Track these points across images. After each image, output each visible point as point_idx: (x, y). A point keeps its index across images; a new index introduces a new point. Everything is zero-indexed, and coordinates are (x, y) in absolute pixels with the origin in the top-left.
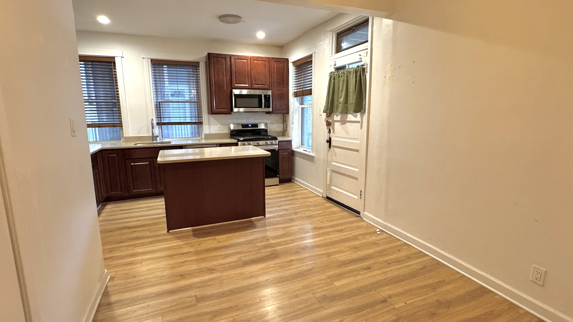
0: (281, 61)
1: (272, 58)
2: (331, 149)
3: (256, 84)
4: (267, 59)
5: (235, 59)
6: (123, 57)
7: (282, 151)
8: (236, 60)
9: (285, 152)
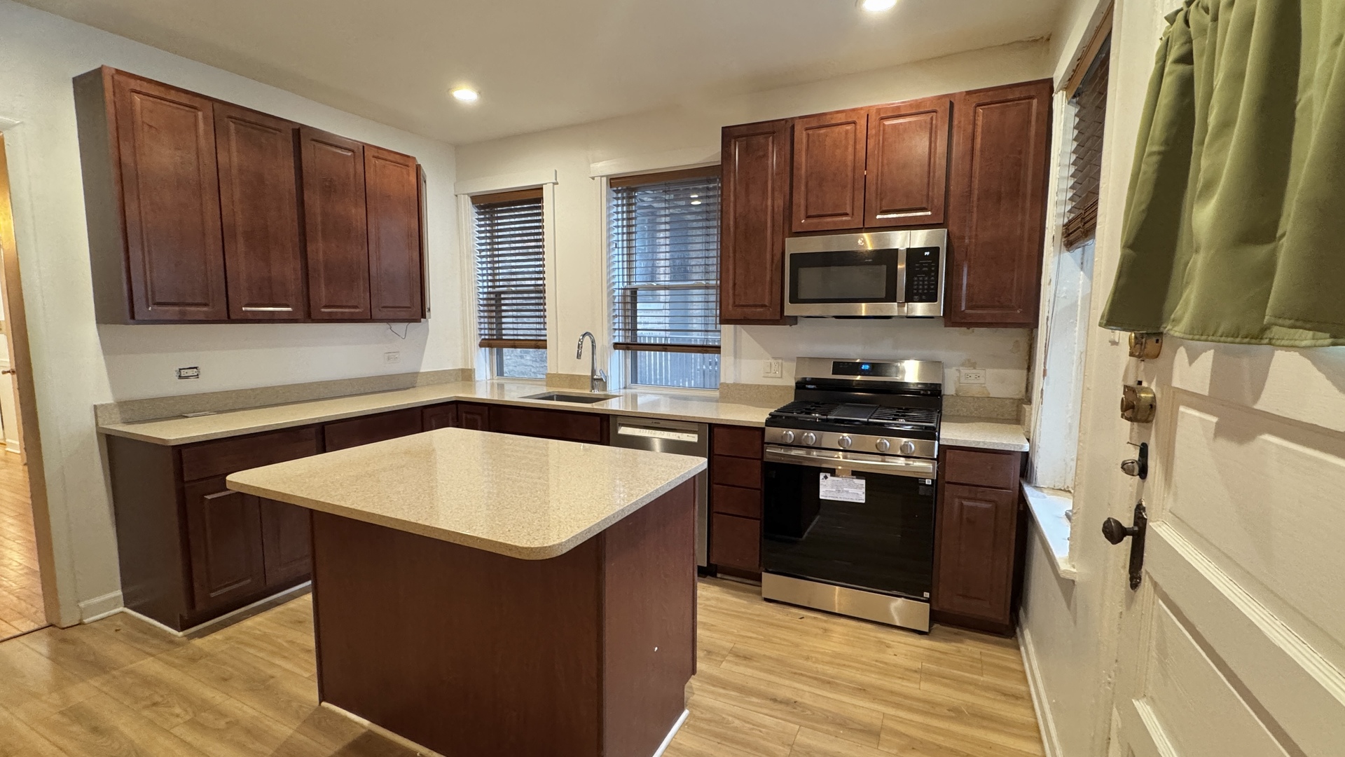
0: (1011, 97)
1: (969, 93)
2: (1140, 590)
3: (884, 209)
4: (943, 100)
5: (807, 129)
6: (557, 184)
7: (964, 492)
8: (810, 132)
9: (975, 499)
